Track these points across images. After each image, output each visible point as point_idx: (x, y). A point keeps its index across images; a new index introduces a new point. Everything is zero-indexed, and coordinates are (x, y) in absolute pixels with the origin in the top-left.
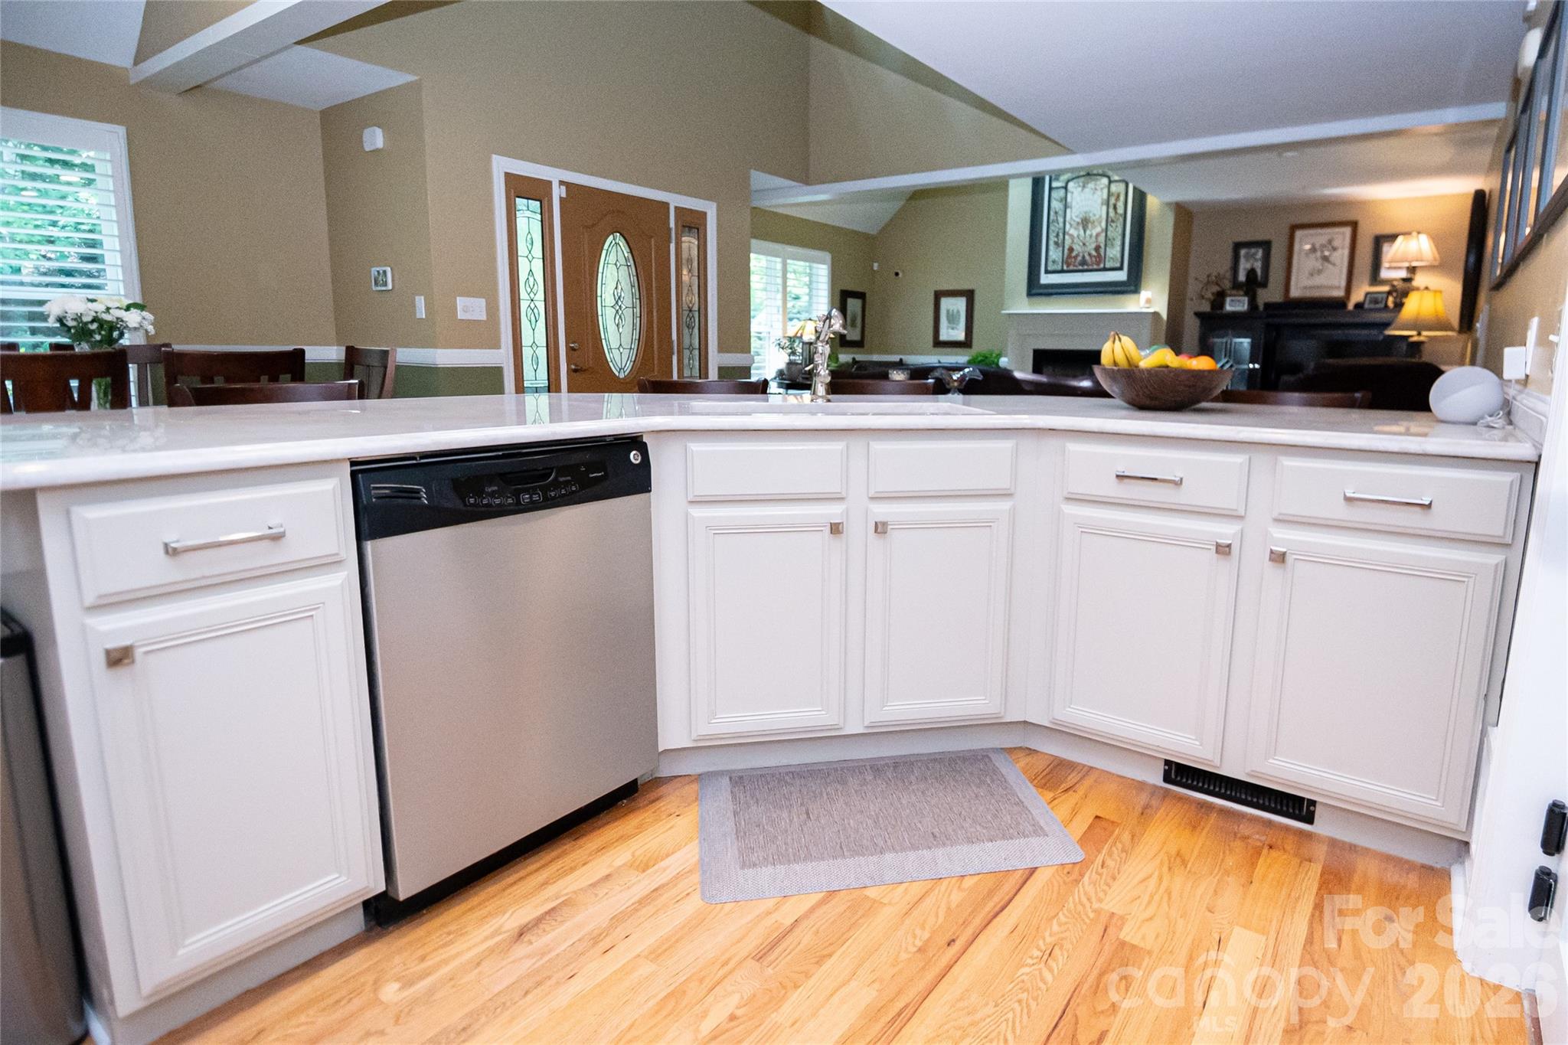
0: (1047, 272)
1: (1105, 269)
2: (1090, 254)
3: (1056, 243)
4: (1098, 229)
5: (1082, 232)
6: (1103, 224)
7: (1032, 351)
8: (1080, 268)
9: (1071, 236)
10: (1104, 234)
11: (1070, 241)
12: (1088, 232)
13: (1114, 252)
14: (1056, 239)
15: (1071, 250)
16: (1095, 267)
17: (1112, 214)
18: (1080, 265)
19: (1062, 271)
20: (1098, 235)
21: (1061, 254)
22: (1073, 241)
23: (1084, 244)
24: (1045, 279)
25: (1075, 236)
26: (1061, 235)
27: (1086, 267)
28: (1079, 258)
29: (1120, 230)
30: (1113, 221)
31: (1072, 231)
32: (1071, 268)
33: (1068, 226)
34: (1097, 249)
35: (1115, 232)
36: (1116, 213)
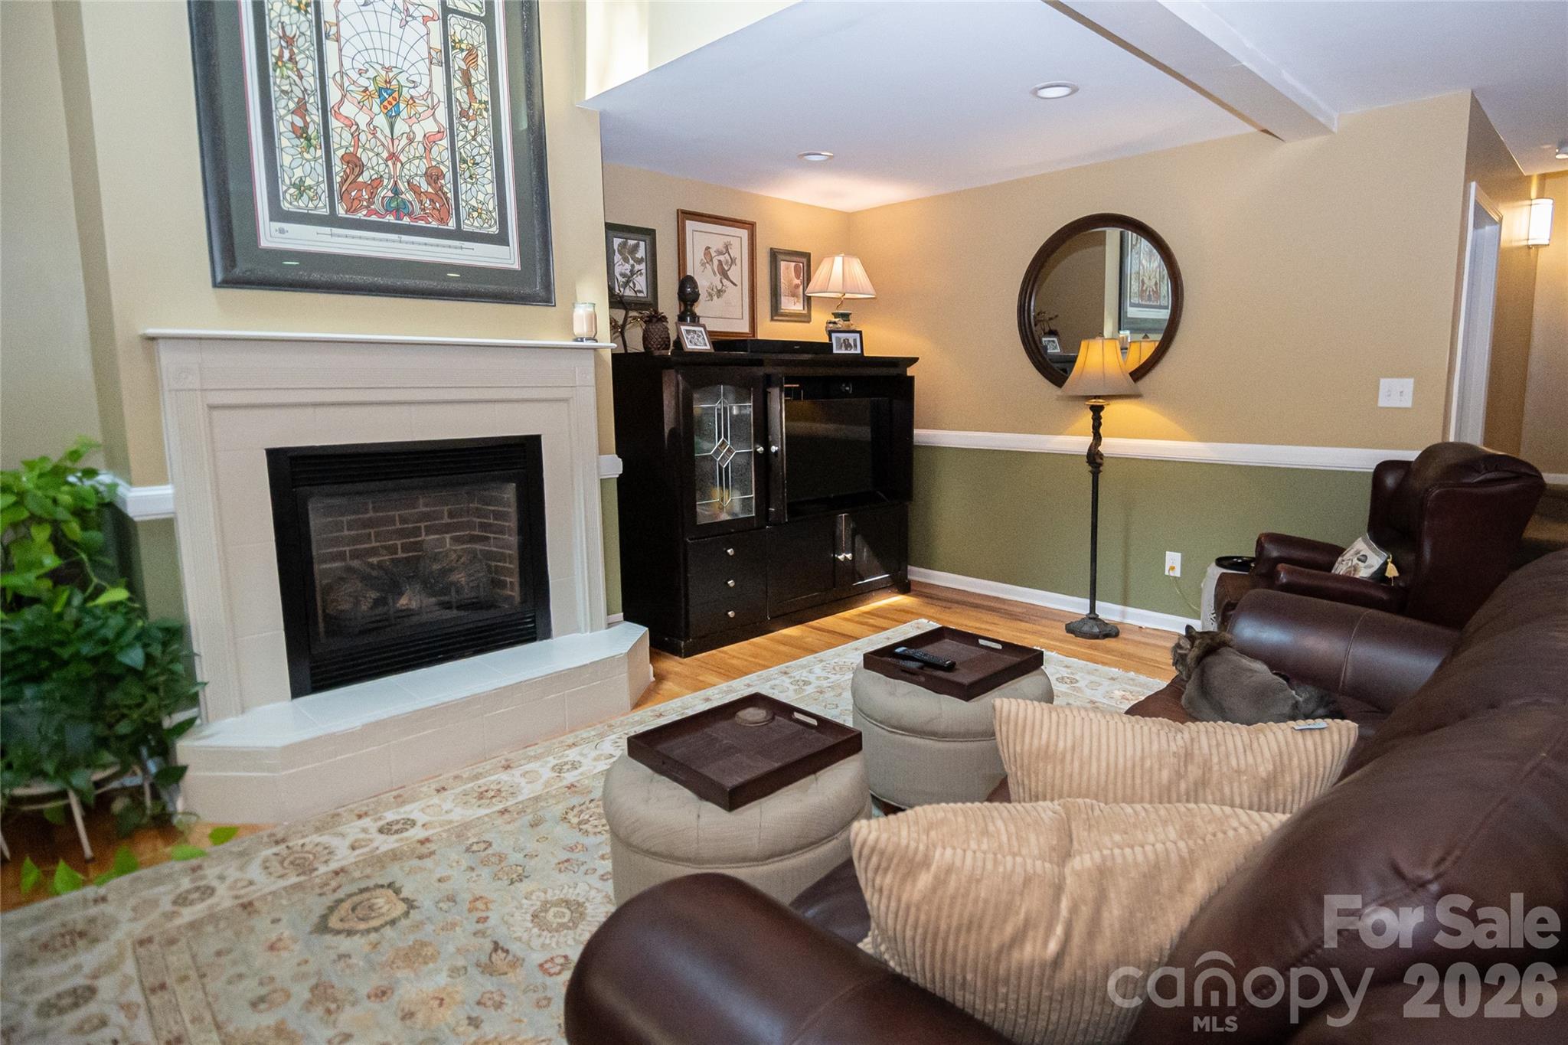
0: (279, 214)
1: (459, 235)
2: (414, 188)
3: (301, 133)
4: (430, 126)
5: (381, 121)
6: (441, 113)
7: (265, 452)
8: (390, 219)
9: (351, 123)
10: (445, 142)
11: (347, 136)
12: (401, 127)
13: (479, 193)
14: (299, 123)
15: (354, 163)
16: (434, 224)
17: (461, 95)
18: (388, 211)
19: (331, 221)
20: (429, 141)
21: (320, 168)
22: (356, 136)
23: (393, 156)
24: (272, 235)
25: (363, 127)
26: (315, 116)
27: (406, 220)
28: (385, 192)
29: (486, 139)
30: (464, 114)
31: (349, 109)
32: (361, 215)
33: (334, 95)
34: (433, 176)
35: (476, 143)
36: (471, 94)
